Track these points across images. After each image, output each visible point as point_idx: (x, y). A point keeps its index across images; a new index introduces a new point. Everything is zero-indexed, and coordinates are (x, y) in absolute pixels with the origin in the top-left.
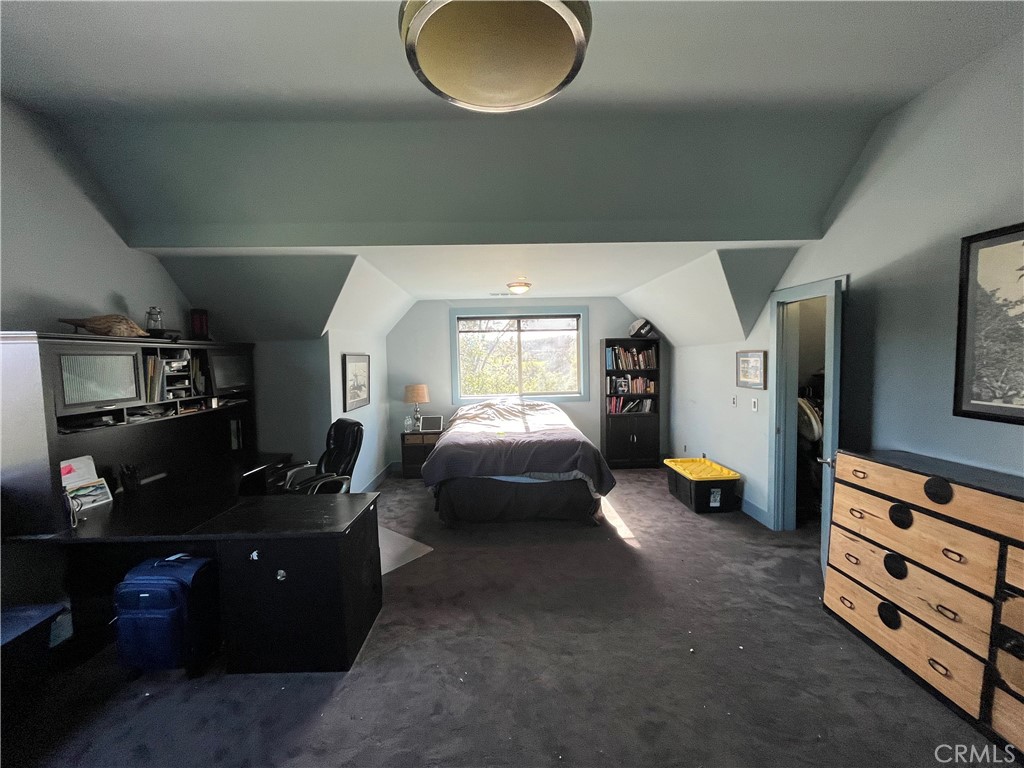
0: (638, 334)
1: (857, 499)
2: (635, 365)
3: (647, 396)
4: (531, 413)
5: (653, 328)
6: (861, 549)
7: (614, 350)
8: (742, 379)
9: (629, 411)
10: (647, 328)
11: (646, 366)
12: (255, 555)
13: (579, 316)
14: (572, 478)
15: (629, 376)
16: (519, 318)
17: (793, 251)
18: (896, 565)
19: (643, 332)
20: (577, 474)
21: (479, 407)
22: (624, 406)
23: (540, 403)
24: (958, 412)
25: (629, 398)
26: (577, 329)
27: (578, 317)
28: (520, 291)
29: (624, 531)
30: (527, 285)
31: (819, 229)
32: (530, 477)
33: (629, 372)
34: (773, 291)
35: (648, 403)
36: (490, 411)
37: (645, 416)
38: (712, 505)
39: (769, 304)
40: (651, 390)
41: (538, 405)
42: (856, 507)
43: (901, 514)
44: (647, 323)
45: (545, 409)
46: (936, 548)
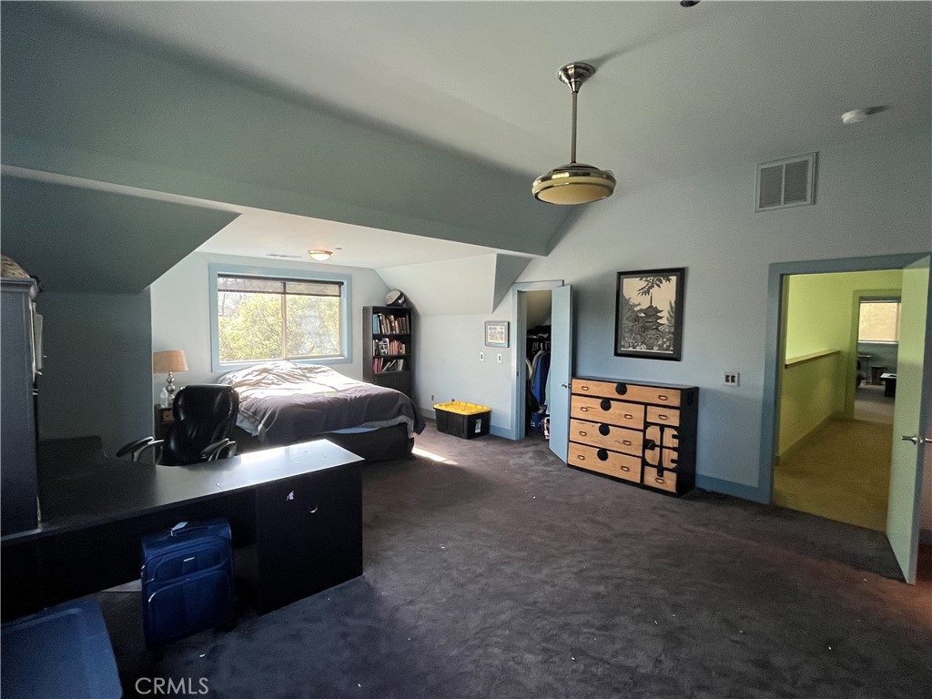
0: (395, 303)
1: (585, 402)
2: (392, 330)
3: (399, 357)
4: (312, 375)
5: (406, 300)
6: (587, 427)
7: (379, 316)
8: (489, 340)
9: (388, 370)
10: (403, 299)
11: (400, 331)
12: (291, 496)
13: (343, 283)
14: (397, 423)
15: (387, 340)
16: (284, 281)
17: (529, 260)
18: (604, 429)
19: (400, 302)
20: (402, 419)
21: (255, 373)
22: (383, 367)
23: (317, 366)
24: (617, 354)
25: (388, 359)
26: (340, 296)
27: (340, 284)
28: (322, 258)
29: (437, 458)
30: (330, 253)
31: (547, 249)
32: (365, 427)
33: (387, 336)
34: (514, 283)
35: (401, 362)
36: (271, 377)
37: (399, 373)
38: (477, 431)
39: (511, 291)
40: (403, 352)
41: (316, 368)
42: (584, 406)
43: (606, 404)
44: (402, 295)
45: (324, 371)
46: (620, 415)
